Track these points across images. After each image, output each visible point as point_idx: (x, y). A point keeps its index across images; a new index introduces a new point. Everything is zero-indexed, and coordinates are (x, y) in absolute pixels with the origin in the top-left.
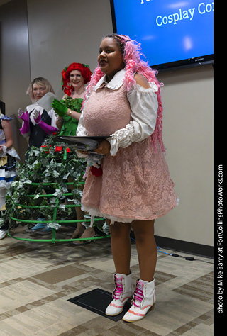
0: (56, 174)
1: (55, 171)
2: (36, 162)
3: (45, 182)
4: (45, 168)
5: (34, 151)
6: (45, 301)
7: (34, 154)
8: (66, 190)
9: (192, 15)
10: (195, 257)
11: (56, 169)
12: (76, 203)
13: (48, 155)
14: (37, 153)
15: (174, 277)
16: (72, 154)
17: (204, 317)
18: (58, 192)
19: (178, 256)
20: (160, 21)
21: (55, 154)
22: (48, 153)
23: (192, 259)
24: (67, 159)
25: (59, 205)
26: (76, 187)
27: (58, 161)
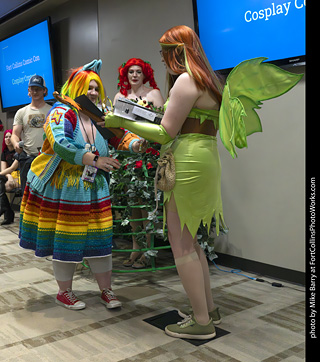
6: (119, 319)
9: (287, 10)
10: (283, 283)
13: (128, 172)
15: (260, 303)
17: (295, 349)
19: (262, 281)
20: (249, 16)
23: (280, 286)
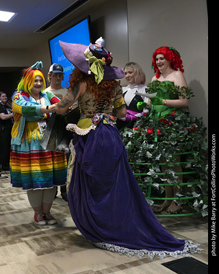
0: (149, 155)
1: (148, 152)
2: (130, 143)
3: (139, 162)
4: (138, 149)
5: (127, 132)
6: (142, 262)
7: (127, 135)
8: (158, 170)
11: (149, 150)
12: (169, 182)
13: (141, 137)
14: (130, 134)
16: (163, 136)
18: (151, 172)
21: (146, 136)
22: (140, 134)
24: (158, 140)
25: (153, 183)
26: (168, 168)
27: (150, 143)
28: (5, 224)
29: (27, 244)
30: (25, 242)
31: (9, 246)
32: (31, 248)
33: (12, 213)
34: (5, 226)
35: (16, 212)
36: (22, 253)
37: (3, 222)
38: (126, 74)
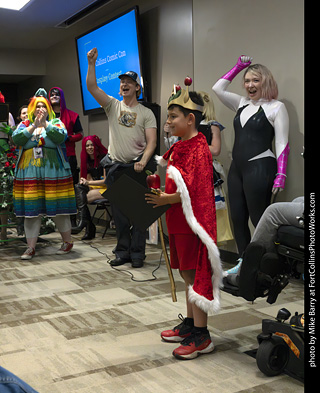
28: (15, 297)
29: (51, 324)
30: (48, 320)
31: (25, 326)
32: (57, 328)
33: (24, 282)
34: (16, 300)
35: (30, 281)
36: (45, 336)
37: (13, 294)
38: (248, 81)
